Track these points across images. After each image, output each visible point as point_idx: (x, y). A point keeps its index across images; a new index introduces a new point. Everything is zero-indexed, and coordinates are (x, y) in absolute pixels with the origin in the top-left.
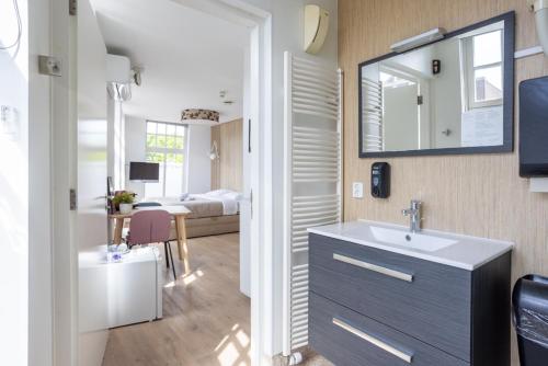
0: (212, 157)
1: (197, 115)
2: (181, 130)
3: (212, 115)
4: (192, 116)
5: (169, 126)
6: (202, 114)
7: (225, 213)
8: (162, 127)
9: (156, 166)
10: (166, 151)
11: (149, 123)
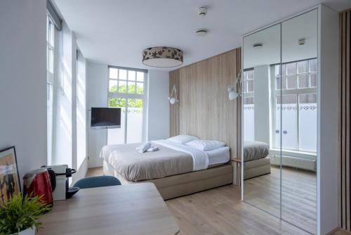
0: (173, 101)
1: (160, 53)
2: (141, 75)
3: (176, 54)
4: (155, 55)
5: (130, 72)
6: (166, 52)
7: (195, 168)
8: (123, 73)
9: (117, 111)
10: (127, 96)
11: (111, 69)
